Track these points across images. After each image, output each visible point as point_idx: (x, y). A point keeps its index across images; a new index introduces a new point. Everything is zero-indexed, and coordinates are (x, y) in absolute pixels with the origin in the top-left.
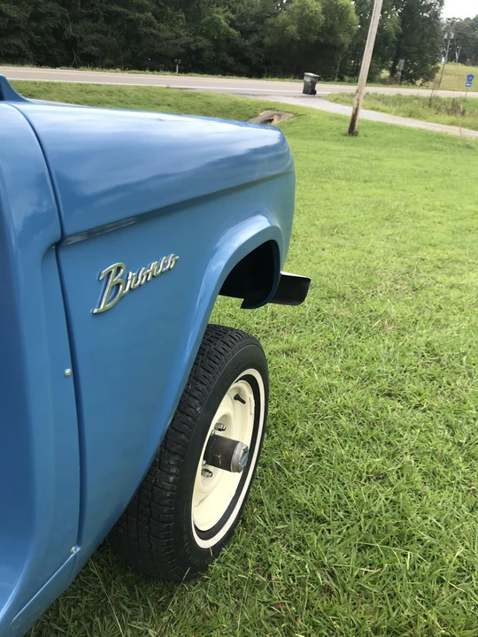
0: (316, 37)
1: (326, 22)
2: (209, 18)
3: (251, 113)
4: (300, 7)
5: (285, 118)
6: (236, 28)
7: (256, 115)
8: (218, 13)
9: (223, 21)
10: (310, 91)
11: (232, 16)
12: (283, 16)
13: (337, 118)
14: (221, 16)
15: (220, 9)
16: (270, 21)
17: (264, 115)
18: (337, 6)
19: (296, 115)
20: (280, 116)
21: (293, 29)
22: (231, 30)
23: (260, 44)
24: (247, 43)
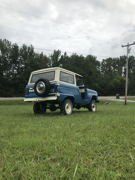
0: (119, 87)
1: (121, 84)
2: (94, 85)
3: (104, 102)
5: (111, 103)
6: (100, 87)
7: (105, 103)
8: (96, 84)
9: (97, 86)
10: (118, 98)
11: (99, 84)
12: (111, 83)
13: (123, 102)
15: (96, 83)
16: (108, 84)
17: (107, 103)
19: (114, 102)
20: (110, 103)
21: (113, 86)
22: (99, 87)
23: (106, 89)
24: (103, 89)
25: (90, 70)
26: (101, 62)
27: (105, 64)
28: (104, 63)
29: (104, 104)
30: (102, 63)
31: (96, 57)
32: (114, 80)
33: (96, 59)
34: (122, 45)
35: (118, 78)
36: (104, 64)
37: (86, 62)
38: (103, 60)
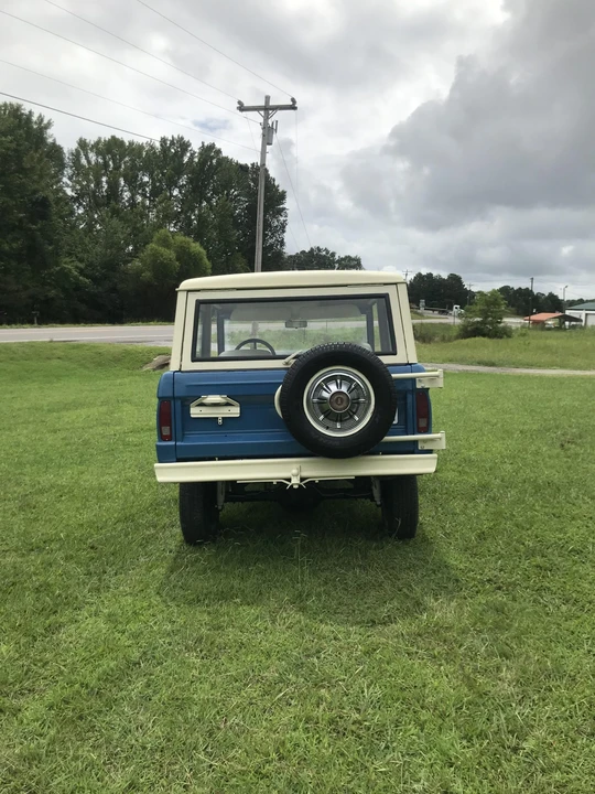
1: (181, 267)
2: (58, 269)
3: (145, 359)
4: (153, 255)
6: (87, 276)
7: (150, 361)
8: (65, 263)
9: (73, 271)
11: (82, 266)
14: (70, 265)
15: (68, 260)
16: (122, 268)
17: (158, 360)
18: (189, 254)
21: (147, 275)
22: (81, 278)
23: (114, 290)
24: (100, 289)
25: (35, 192)
26: (73, 154)
27: (89, 162)
28: (87, 158)
29: (148, 368)
30: (76, 156)
31: (45, 122)
32: (152, 250)
33: (49, 132)
34: (240, 102)
35: (165, 242)
36: (84, 161)
37: (11, 142)
38: (83, 144)
